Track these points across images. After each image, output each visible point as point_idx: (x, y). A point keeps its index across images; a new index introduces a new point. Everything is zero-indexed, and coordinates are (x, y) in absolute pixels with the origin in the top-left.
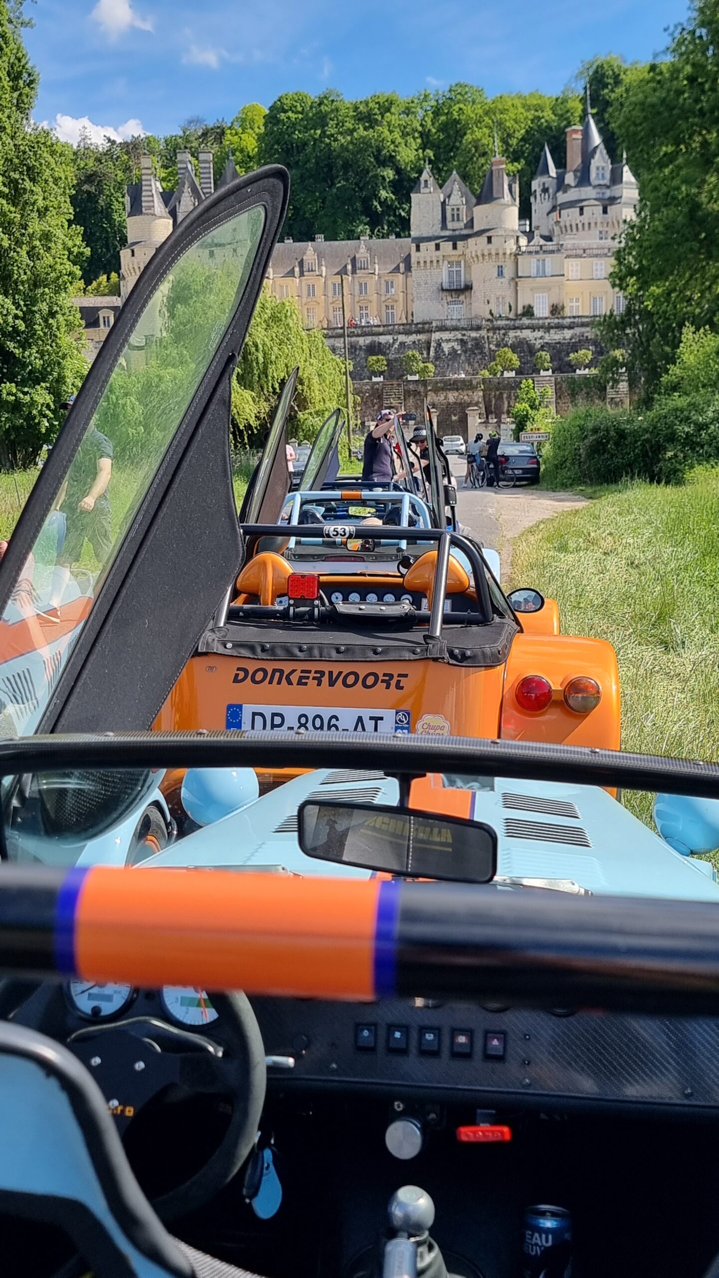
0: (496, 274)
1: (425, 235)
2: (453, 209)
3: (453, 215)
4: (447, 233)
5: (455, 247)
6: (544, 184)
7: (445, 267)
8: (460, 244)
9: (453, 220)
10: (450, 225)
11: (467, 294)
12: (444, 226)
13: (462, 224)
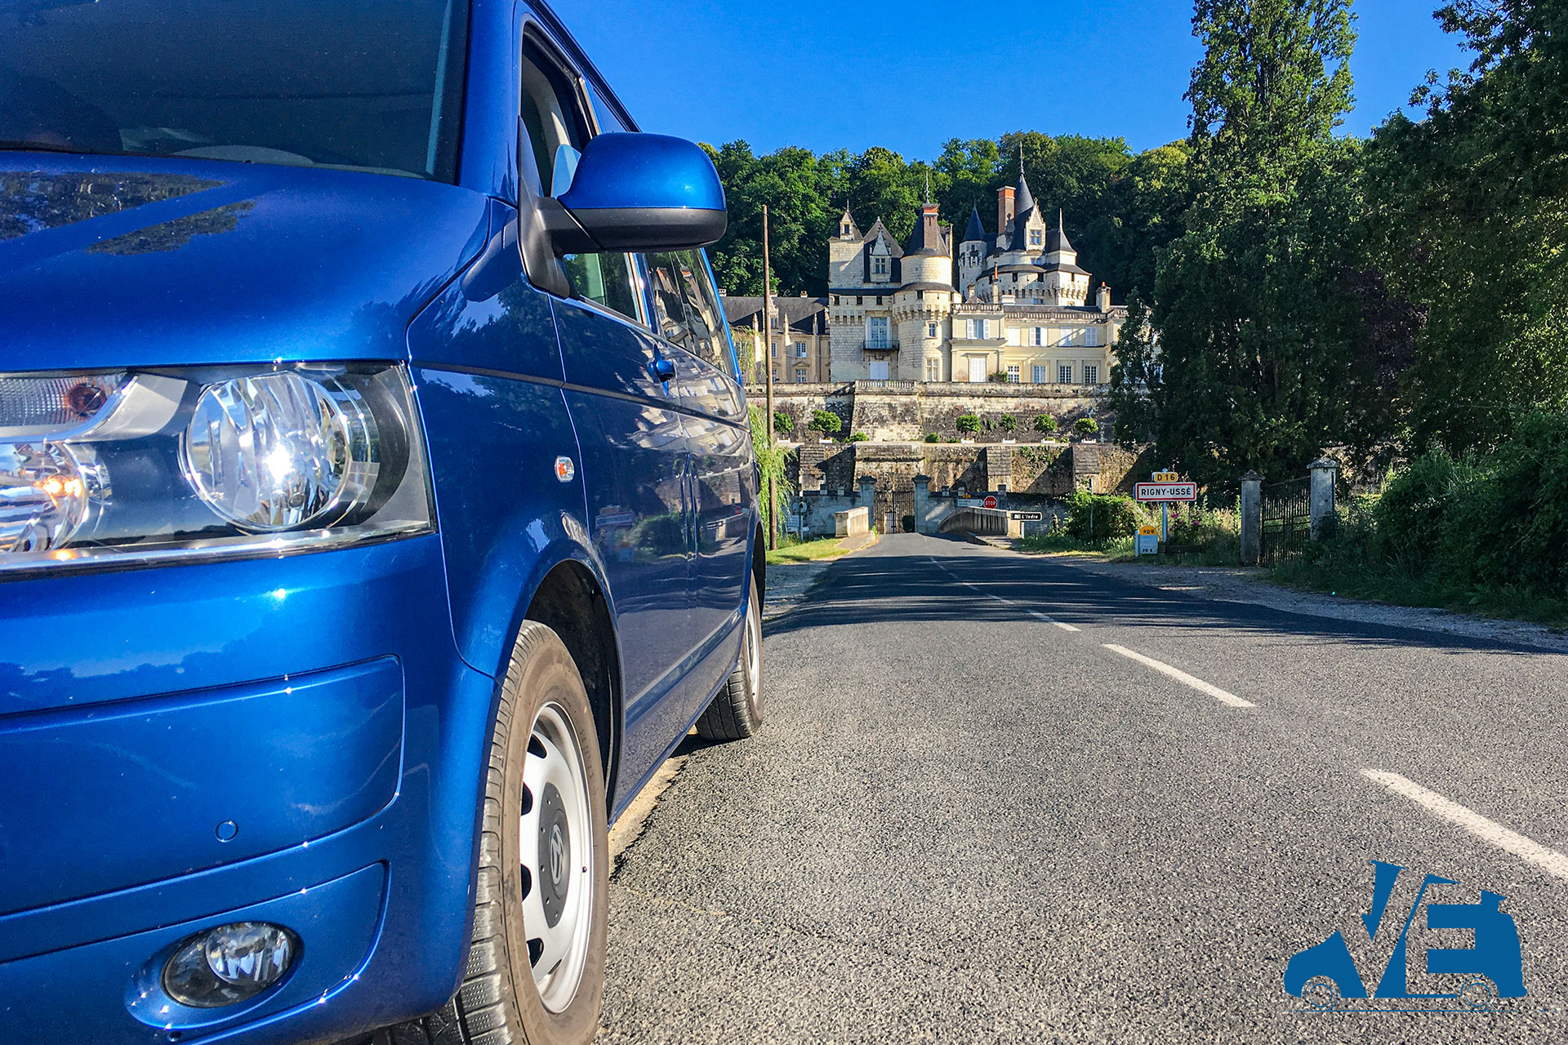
0: (927, 333)
1: (846, 287)
2: (877, 260)
3: (877, 266)
4: (871, 286)
5: (879, 302)
6: (973, 246)
7: (867, 323)
8: (886, 299)
9: (878, 272)
10: (874, 278)
11: (893, 355)
12: (867, 279)
13: (888, 277)
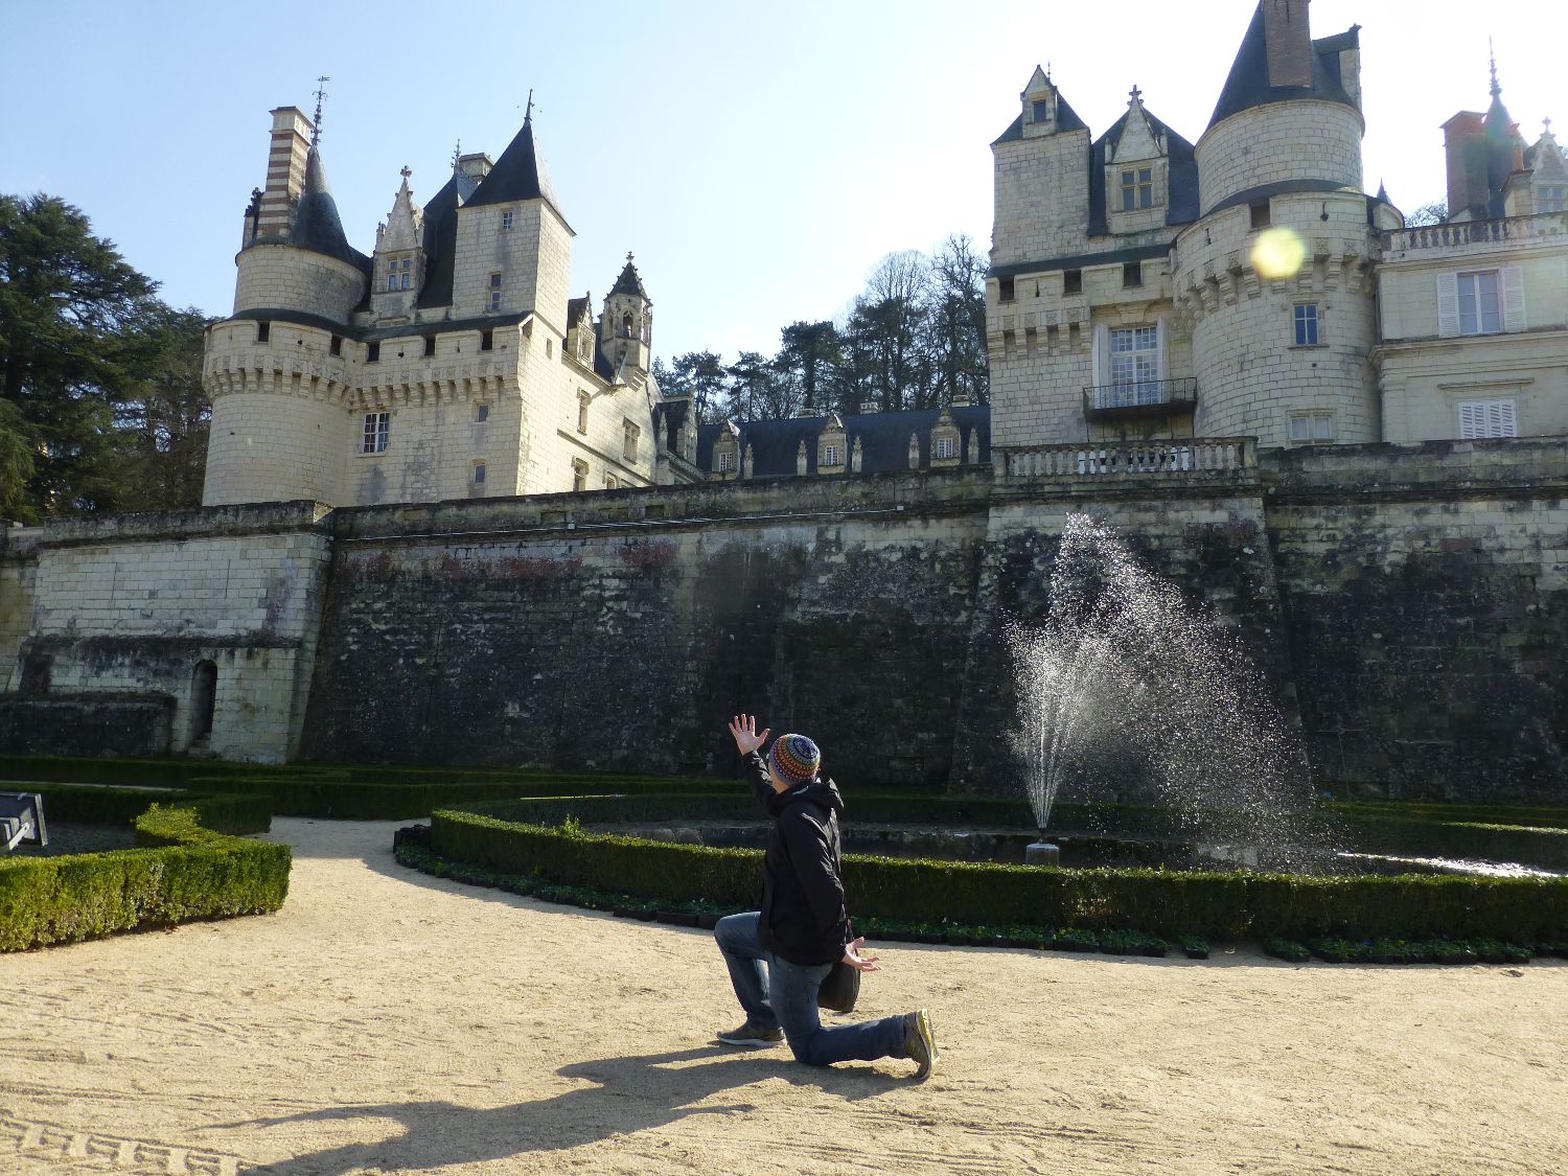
0: (1288, 336)
1: (1033, 257)
2: (1127, 177)
3: (1128, 194)
4: (1108, 245)
5: (1132, 277)
7: (1098, 341)
8: (1151, 268)
9: (1128, 206)
10: (1118, 223)
12: (1097, 224)
13: (1158, 216)
